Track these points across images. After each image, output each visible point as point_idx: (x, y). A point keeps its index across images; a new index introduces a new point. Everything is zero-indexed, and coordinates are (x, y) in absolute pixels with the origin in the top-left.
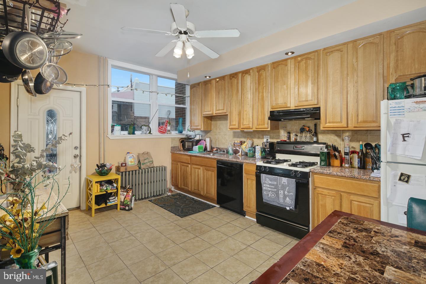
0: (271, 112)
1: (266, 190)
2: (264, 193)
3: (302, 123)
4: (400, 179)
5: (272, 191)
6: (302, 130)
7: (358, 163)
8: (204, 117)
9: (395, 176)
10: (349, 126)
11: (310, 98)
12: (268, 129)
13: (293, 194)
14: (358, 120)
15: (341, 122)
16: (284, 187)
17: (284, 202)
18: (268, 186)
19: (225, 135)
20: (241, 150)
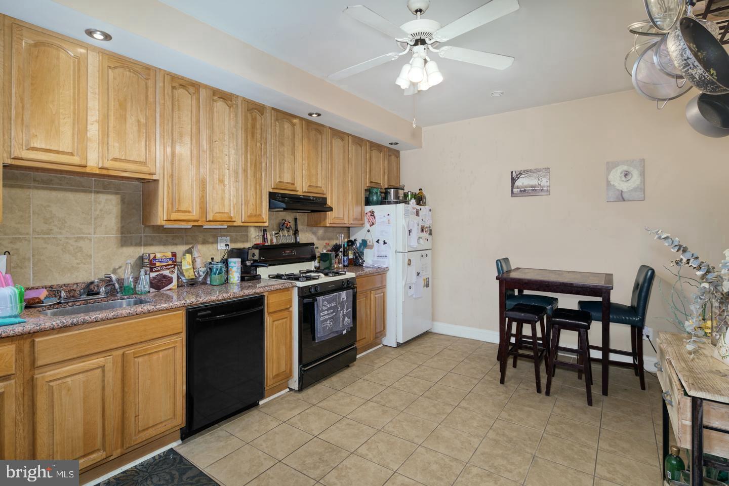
0: (270, 193)
1: (323, 321)
4: (408, 264)
5: (330, 318)
13: (350, 309)
14: (353, 216)
16: (343, 306)
17: (343, 325)
18: (326, 312)
19: (78, 239)
20: (174, 276)
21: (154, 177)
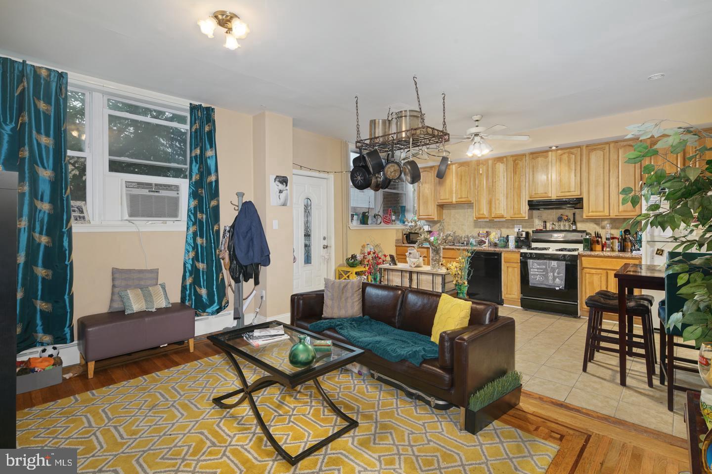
0: (529, 201)
1: (533, 275)
2: (531, 277)
3: (560, 212)
4: (657, 254)
5: (540, 275)
6: (560, 219)
7: (618, 247)
8: (437, 205)
9: (653, 251)
10: (611, 215)
11: (573, 189)
12: (526, 218)
13: (563, 275)
14: (619, 210)
15: (604, 211)
16: (553, 270)
17: (554, 283)
18: (536, 270)
19: (462, 225)
20: (487, 241)
21: (472, 202)
